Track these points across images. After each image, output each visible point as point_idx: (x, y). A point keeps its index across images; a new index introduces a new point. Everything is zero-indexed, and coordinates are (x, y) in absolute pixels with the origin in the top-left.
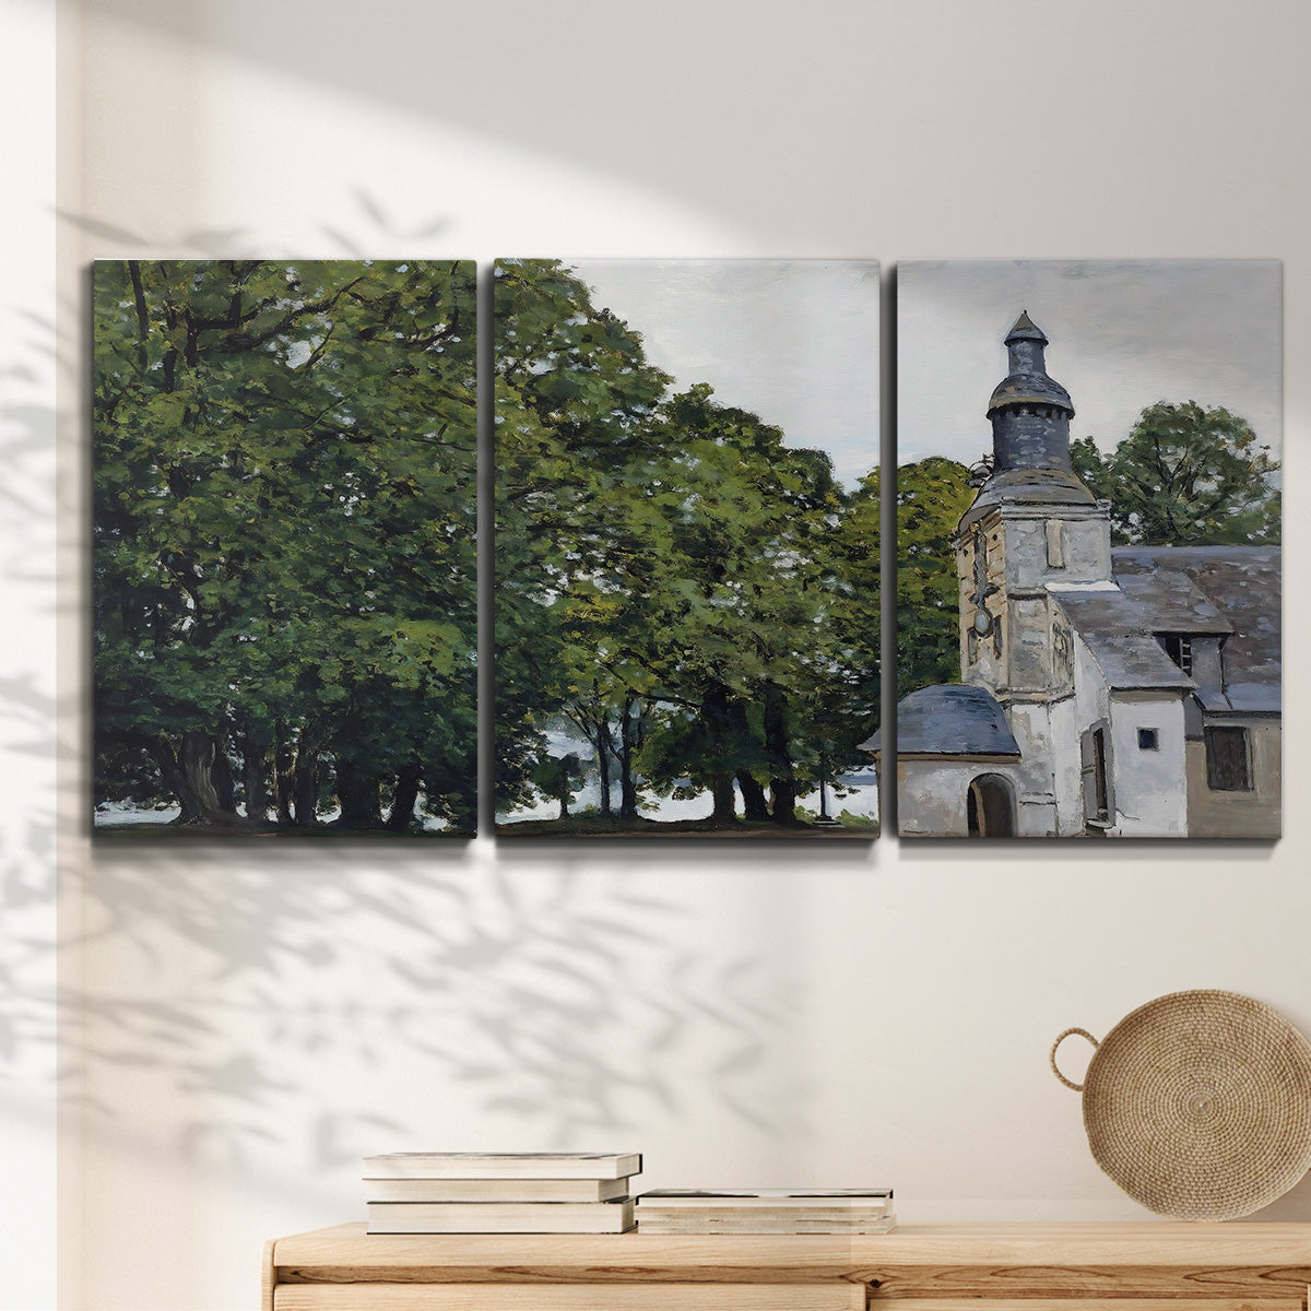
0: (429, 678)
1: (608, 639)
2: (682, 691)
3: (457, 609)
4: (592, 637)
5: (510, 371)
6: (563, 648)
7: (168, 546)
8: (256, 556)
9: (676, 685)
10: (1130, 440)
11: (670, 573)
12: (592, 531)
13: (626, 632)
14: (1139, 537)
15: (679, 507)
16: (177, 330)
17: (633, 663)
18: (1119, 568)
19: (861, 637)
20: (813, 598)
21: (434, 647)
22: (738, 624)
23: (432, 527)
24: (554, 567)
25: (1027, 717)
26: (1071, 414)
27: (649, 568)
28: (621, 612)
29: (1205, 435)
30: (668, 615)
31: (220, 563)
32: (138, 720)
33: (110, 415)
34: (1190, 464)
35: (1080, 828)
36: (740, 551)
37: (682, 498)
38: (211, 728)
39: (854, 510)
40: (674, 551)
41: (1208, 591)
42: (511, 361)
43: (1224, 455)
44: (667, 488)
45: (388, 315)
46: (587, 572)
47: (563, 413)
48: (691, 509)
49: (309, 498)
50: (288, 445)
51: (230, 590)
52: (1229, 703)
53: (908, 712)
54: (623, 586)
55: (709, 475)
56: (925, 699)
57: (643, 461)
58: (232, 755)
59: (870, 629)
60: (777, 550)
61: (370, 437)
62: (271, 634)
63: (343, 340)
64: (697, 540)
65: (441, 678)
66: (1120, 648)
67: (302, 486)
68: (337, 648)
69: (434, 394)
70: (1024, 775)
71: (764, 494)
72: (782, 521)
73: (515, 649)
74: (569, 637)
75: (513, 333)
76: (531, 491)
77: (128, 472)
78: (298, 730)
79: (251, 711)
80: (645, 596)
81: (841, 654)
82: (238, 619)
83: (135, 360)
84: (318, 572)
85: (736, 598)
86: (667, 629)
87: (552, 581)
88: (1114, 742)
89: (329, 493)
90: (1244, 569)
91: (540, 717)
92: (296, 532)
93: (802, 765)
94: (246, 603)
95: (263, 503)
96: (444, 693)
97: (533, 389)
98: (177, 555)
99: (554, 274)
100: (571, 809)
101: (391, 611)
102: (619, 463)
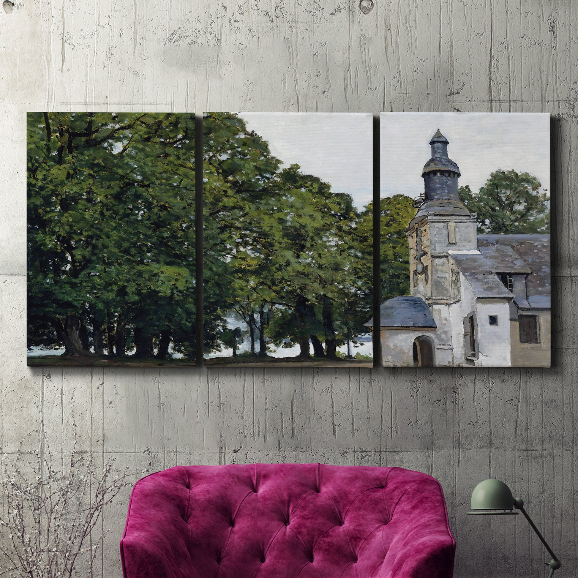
0: (175, 291)
1: (253, 277)
2: (286, 300)
3: (187, 261)
4: (247, 276)
5: (210, 158)
6: (234, 281)
7: (60, 233)
8: (99, 237)
9: (284, 297)
10: (485, 187)
11: (281, 248)
12: (247, 229)
13: (261, 274)
14: (489, 230)
15: (285, 219)
16: (64, 137)
17: (265, 287)
18: (481, 244)
19: (365, 276)
20: (344, 259)
21: (177, 277)
22: (311, 271)
23: (176, 225)
24: (230, 245)
25: (439, 310)
26: (459, 175)
27: (272, 245)
28: (260, 265)
29: (518, 184)
30: (280, 266)
31: (83, 241)
32: (47, 310)
33: (34, 175)
34: (512, 197)
35: (463, 360)
36: (312, 238)
37: (286, 214)
38: (79, 313)
39: (362, 220)
40: (283, 238)
41: (520, 254)
42: (211, 154)
43: (527, 194)
44: (280, 210)
45: (157, 131)
46: (245, 247)
47: (234, 177)
48: (291, 219)
49: (122, 212)
50: (113, 188)
51: (87, 252)
52: (529, 304)
53: (386, 308)
54: (260, 254)
55: (298, 205)
56: (394, 303)
57: (269, 198)
58: (88, 325)
59: (369, 273)
60: (328, 237)
61: (149, 185)
62: (105, 272)
63: (137, 142)
64: (293, 233)
65: (180, 291)
66: (481, 280)
67: (119, 207)
68: (134, 278)
69: (177, 166)
70: (438, 337)
71: (323, 213)
72: (331, 225)
73: (213, 281)
74: (236, 276)
75: (212, 142)
76: (220, 211)
77: (42, 200)
78: (117, 314)
79: (96, 306)
80: (269, 258)
81: (356, 284)
82: (91, 265)
83: (45, 150)
84: (126, 245)
85: (310, 259)
86: (280, 273)
87: (229, 251)
88: (478, 322)
89: (131, 209)
90: (536, 244)
91: (224, 312)
92: (116, 227)
93: (339, 333)
94: (94, 258)
95: (102, 214)
96: (182, 298)
97: (221, 166)
98: (64, 237)
99: (230, 116)
100: (238, 352)
101: (158, 262)
102: (259, 199)
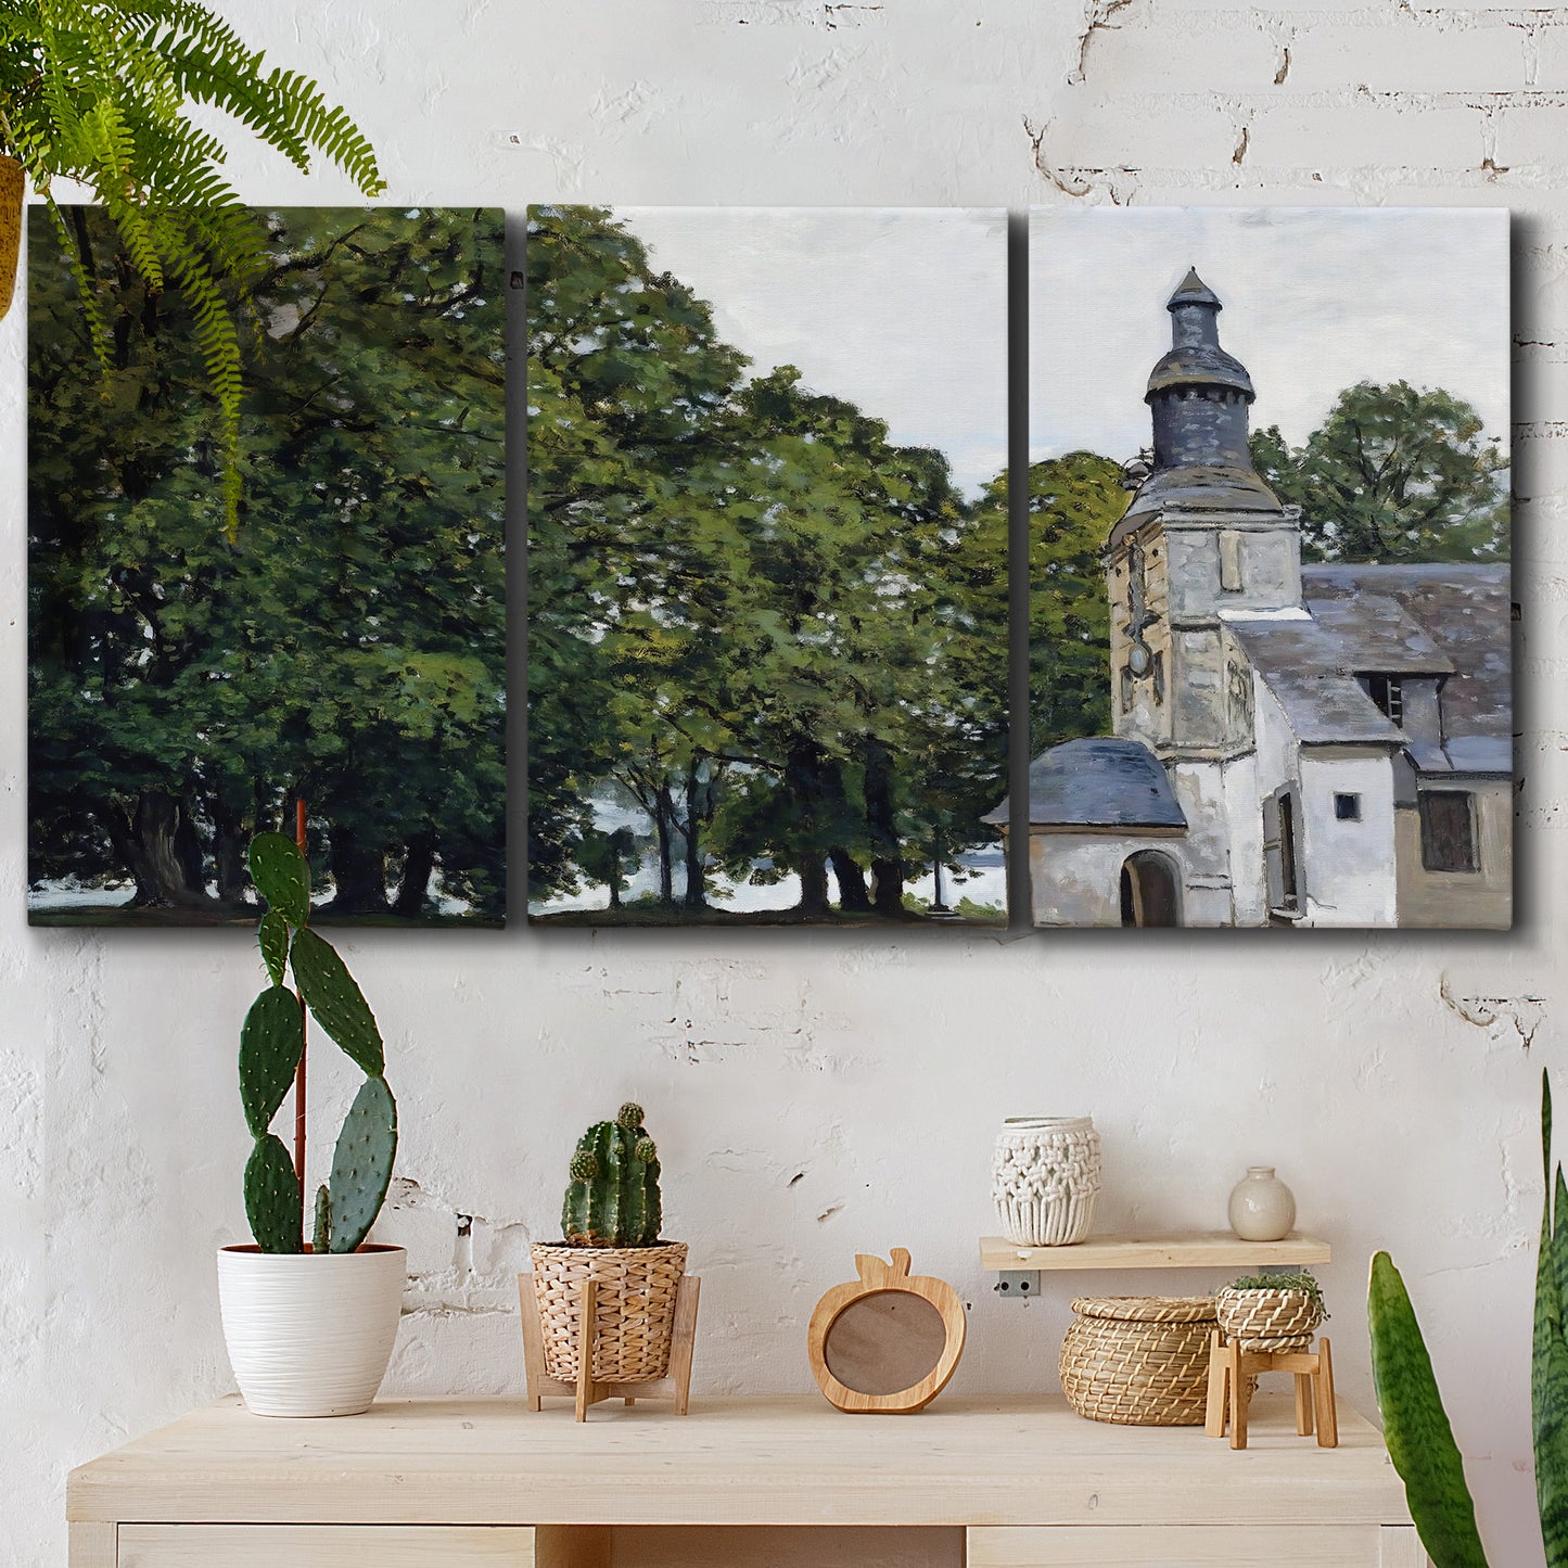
0: (446, 725)
1: (669, 685)
2: (762, 749)
3: (481, 639)
4: (650, 682)
5: (547, 350)
6: (613, 695)
7: (120, 560)
8: (231, 572)
9: (754, 742)
10: (1325, 430)
11: (747, 602)
12: (649, 550)
13: (691, 676)
14: (1336, 552)
15: (759, 520)
16: (134, 289)
17: (701, 713)
18: (1312, 592)
19: (985, 682)
20: (925, 633)
21: (453, 686)
22: (832, 666)
23: (451, 537)
24: (602, 595)
25: (1195, 779)
26: (1250, 397)
27: (721, 595)
28: (686, 651)
29: (1419, 424)
30: (744, 654)
31: (187, 582)
32: (84, 777)
33: (48, 397)
34: (1401, 460)
35: (1262, 918)
36: (834, 575)
37: (762, 508)
38: (174, 788)
39: (976, 524)
40: (751, 575)
41: (1422, 621)
42: (548, 337)
43: (1442, 450)
44: (742, 496)
45: (395, 272)
46: (643, 601)
47: (613, 402)
48: (774, 522)
49: (296, 500)
50: (271, 434)
51: (199, 615)
52: (1450, 761)
53: (1045, 772)
54: (688, 619)
55: (796, 480)
56: (1067, 757)
57: (713, 462)
58: (200, 821)
59: (997, 672)
60: (880, 573)
61: (372, 424)
62: (249, 670)
63: (339, 304)
64: (781, 561)
65: (461, 725)
66: (1313, 692)
67: (288, 486)
68: (332, 687)
69: (452, 370)
70: (1191, 853)
71: (865, 503)
72: (887, 537)
73: (554, 697)
74: (620, 682)
75: (550, 303)
76: (573, 499)
77: (70, 468)
78: (282, 789)
79: (224, 767)
80: (714, 630)
81: (960, 703)
82: (209, 651)
83: (79, 328)
84: (308, 593)
85: (829, 634)
86: (743, 672)
87: (599, 612)
88: (1305, 810)
89: (321, 493)
90: (1468, 592)
91: (584, 782)
92: (280, 543)
93: (911, 841)
94: (217, 631)
96: (465, 744)
97: (577, 373)
98: (131, 571)
99: (602, 229)
100: (624, 897)
101: (398, 641)
102: (683, 465)
